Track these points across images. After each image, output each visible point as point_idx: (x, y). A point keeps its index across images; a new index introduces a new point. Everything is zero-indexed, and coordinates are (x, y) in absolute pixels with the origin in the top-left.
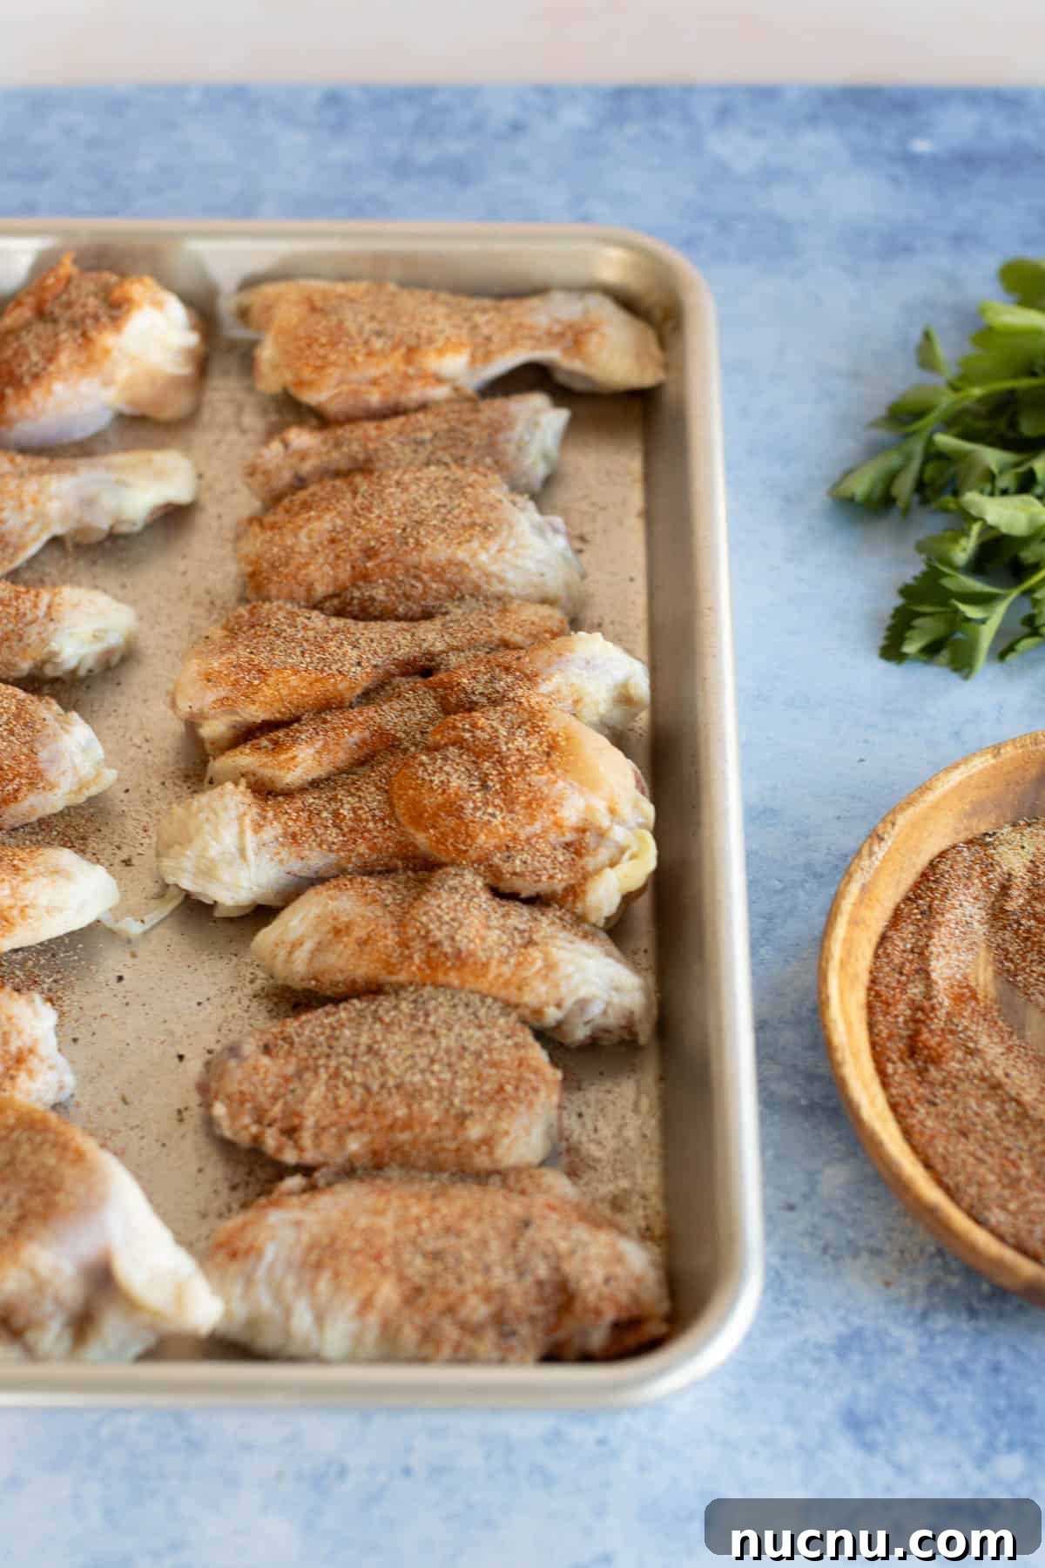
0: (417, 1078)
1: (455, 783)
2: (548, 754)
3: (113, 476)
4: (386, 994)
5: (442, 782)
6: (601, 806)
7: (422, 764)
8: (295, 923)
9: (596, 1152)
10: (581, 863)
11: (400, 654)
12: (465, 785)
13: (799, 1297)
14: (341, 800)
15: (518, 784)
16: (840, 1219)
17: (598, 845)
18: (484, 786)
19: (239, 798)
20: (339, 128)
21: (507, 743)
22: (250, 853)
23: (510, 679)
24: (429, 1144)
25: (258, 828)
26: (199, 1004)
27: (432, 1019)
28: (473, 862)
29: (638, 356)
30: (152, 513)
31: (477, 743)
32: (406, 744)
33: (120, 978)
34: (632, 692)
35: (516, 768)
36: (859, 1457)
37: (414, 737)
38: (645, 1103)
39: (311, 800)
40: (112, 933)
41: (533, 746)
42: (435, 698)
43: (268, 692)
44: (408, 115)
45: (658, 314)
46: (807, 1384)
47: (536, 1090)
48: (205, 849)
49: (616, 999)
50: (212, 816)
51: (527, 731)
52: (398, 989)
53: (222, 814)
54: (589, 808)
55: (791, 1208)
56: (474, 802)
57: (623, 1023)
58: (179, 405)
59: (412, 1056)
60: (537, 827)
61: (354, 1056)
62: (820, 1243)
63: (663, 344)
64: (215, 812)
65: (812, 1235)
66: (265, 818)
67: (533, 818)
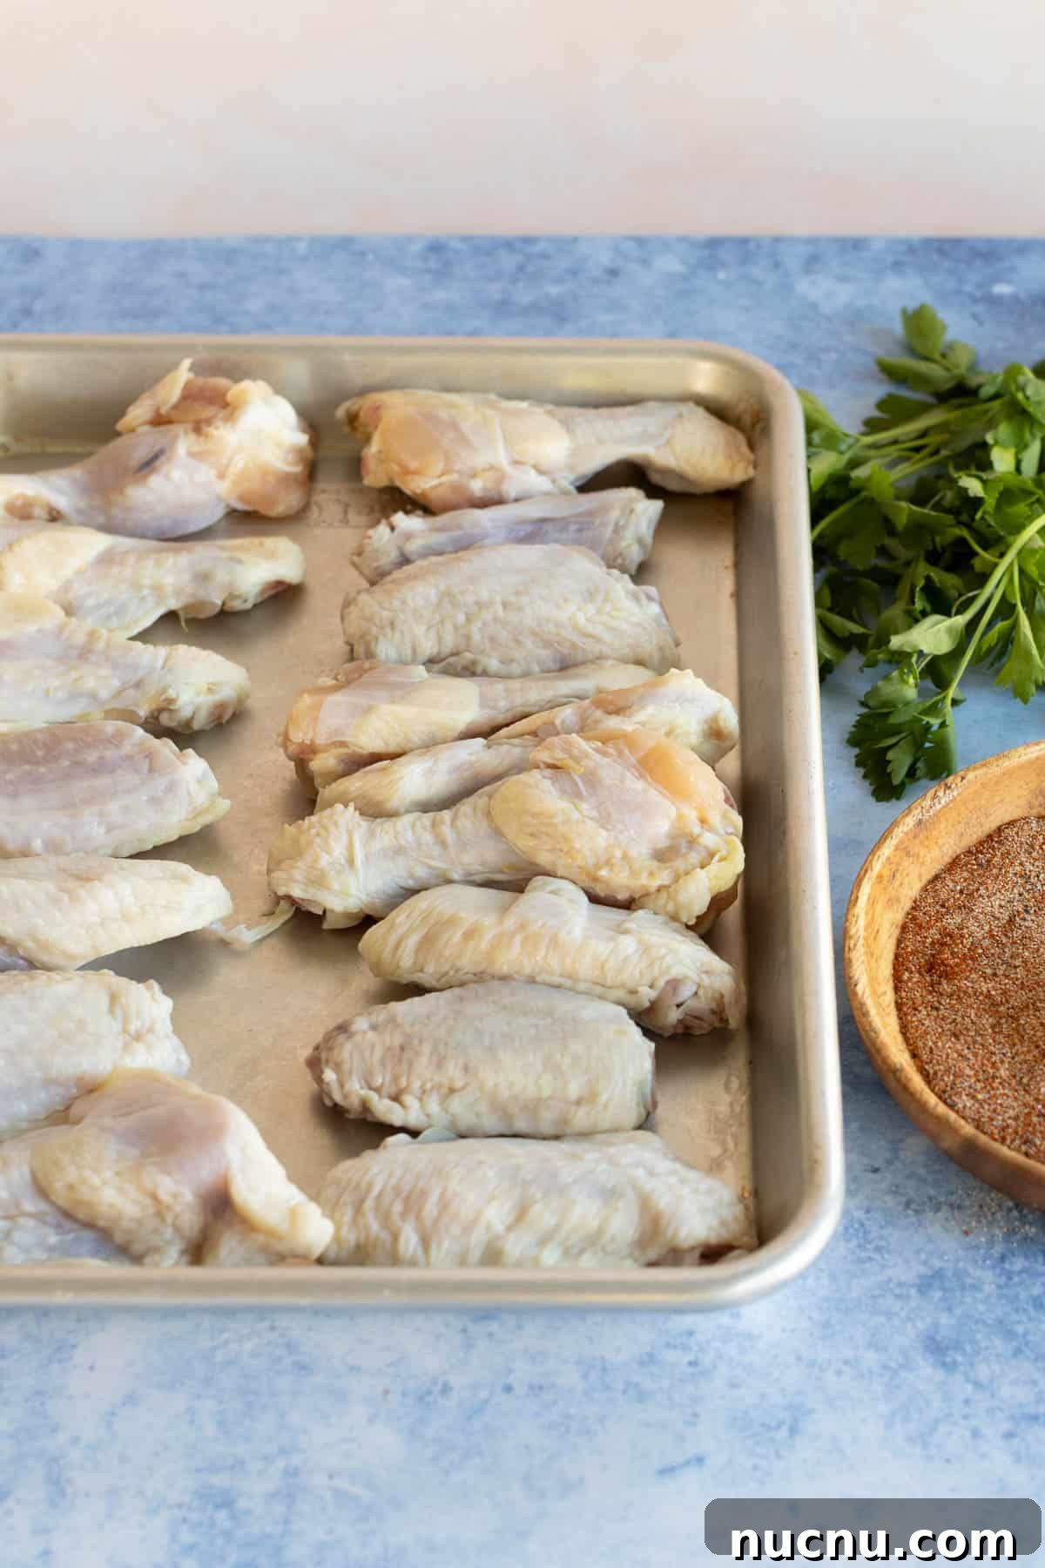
3: (225, 555)
6: (692, 815)
13: (883, 1243)
16: (923, 1181)
17: (689, 849)
19: (349, 817)
20: (442, 274)
22: (358, 863)
29: (730, 457)
30: (262, 592)
34: (722, 724)
36: (940, 1375)
38: (735, 1083)
40: (224, 944)
44: (508, 262)
45: (747, 419)
46: (889, 1315)
48: (316, 860)
49: (706, 980)
50: (322, 832)
53: (333, 831)
54: (680, 817)
55: (876, 1170)
57: (714, 1006)
58: (288, 501)
62: (904, 1200)
63: (751, 446)
64: (325, 828)
65: (895, 1193)
66: (373, 834)
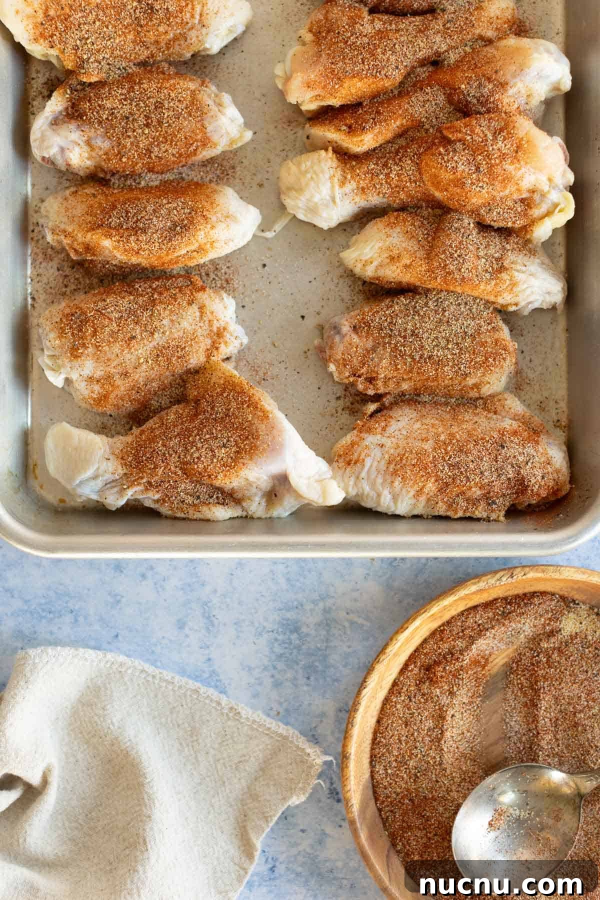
0: (440, 353)
1: (461, 168)
2: (517, 152)
4: (420, 294)
5: (453, 167)
6: (544, 179)
7: (440, 154)
8: (367, 250)
9: (531, 375)
10: (530, 212)
11: (420, 55)
12: (467, 170)
14: (390, 168)
15: (498, 170)
17: (542, 201)
18: (478, 169)
19: (329, 163)
21: (492, 145)
22: (338, 200)
23: (490, 86)
24: (446, 387)
25: (342, 183)
26: (310, 282)
27: (446, 314)
28: (469, 212)
31: (474, 143)
32: (427, 126)
33: (264, 266)
34: (562, 87)
35: (497, 161)
37: (431, 121)
39: (373, 166)
41: (507, 147)
42: (444, 94)
43: (344, 92)
47: (504, 359)
48: (312, 196)
51: (504, 136)
52: (427, 291)
53: (321, 175)
54: (537, 180)
56: (471, 179)
59: (437, 338)
60: (507, 192)
61: (405, 337)
66: (346, 178)
67: (505, 188)
